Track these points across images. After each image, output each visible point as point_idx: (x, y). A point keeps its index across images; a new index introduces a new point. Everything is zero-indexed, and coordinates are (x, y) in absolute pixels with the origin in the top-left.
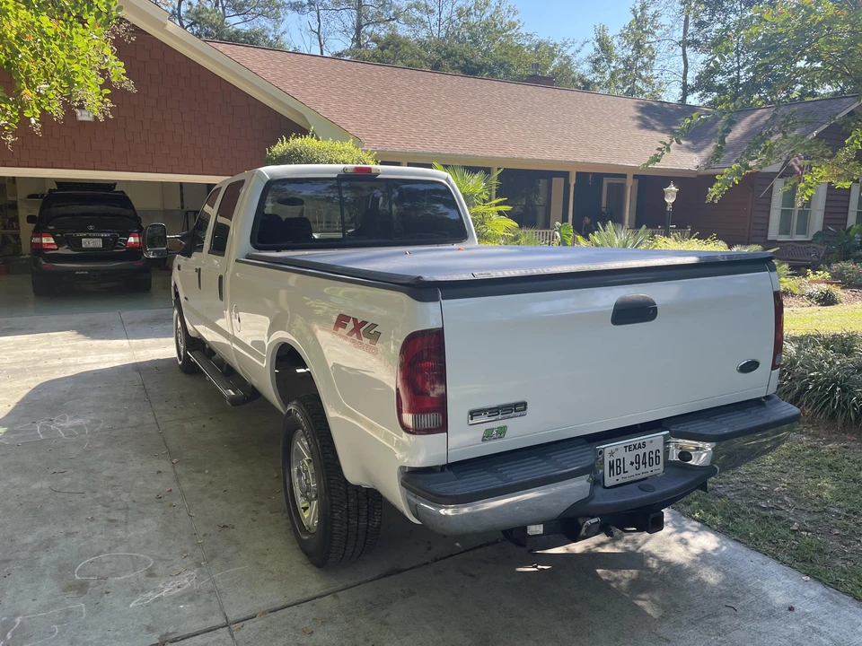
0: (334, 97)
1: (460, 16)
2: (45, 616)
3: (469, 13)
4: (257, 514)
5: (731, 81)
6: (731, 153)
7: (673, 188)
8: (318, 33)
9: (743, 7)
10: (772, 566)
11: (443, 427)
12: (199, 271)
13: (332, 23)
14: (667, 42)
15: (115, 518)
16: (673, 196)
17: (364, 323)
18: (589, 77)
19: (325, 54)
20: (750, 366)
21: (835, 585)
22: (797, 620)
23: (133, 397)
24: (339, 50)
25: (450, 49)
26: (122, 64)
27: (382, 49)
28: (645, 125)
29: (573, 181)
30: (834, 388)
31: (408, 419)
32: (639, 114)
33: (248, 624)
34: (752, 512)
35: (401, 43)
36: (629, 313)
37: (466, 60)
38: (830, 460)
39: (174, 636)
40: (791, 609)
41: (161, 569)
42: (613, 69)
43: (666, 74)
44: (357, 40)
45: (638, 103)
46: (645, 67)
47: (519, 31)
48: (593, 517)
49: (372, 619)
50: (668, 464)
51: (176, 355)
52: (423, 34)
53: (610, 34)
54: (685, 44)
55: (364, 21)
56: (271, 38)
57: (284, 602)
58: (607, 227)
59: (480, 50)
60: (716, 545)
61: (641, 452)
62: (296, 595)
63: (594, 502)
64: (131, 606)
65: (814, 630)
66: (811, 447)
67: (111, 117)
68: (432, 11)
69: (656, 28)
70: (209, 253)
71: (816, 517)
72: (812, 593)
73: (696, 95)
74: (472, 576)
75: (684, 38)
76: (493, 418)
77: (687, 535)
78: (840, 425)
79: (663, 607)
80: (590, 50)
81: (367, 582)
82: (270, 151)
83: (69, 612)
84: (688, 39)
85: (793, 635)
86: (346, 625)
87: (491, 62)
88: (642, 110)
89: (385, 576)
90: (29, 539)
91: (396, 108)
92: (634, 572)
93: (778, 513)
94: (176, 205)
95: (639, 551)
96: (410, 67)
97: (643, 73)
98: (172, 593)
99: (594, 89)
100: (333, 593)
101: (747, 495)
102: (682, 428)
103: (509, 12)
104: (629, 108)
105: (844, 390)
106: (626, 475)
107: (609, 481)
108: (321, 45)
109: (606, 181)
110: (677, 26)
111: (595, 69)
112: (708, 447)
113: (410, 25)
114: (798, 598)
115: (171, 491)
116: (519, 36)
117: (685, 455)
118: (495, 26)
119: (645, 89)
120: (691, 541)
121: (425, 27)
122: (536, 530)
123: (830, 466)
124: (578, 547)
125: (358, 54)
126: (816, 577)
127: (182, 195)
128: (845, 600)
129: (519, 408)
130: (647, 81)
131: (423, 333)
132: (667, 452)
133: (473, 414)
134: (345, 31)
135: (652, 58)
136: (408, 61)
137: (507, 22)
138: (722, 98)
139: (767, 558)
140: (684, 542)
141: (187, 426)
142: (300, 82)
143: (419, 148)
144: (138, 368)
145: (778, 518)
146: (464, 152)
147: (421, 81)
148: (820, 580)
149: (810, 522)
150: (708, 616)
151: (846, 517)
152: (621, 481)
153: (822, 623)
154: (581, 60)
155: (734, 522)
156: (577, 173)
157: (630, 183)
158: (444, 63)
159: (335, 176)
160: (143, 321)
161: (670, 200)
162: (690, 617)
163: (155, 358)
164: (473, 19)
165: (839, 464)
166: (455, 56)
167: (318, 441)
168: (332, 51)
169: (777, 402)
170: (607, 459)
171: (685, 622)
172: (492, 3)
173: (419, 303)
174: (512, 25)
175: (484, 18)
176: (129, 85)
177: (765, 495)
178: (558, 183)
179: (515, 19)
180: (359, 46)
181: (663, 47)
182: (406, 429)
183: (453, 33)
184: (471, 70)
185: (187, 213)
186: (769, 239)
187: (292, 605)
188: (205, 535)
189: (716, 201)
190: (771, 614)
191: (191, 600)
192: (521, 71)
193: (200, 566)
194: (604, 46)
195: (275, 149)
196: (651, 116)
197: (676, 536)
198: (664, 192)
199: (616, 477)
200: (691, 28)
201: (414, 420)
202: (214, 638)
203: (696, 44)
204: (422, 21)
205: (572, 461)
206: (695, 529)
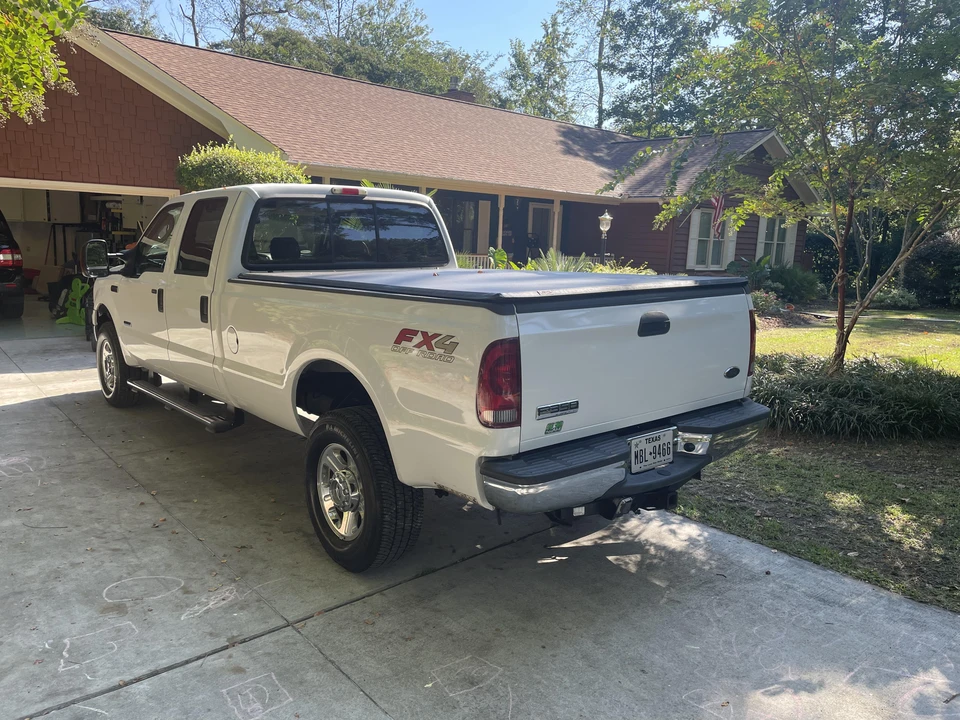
0: (241, 101)
1: (361, 14)
2: (94, 636)
3: (371, 12)
4: (270, 534)
5: (646, 108)
6: (653, 182)
7: (607, 217)
8: (192, 20)
9: (657, 34)
10: (746, 544)
11: (517, 422)
12: (160, 293)
13: (211, 10)
14: (582, 63)
15: (118, 547)
16: (607, 224)
17: (436, 335)
18: (504, 95)
19: (202, 45)
20: (733, 373)
21: (797, 554)
22: (774, 581)
23: (65, 433)
24: (217, 40)
25: (353, 52)
26: (64, 63)
27: (276, 45)
28: (569, 151)
29: (502, 205)
30: (774, 400)
31: (488, 416)
32: (562, 139)
33: (310, 623)
34: (722, 505)
35: (299, 40)
36: (653, 327)
37: (371, 65)
38: (776, 461)
39: (241, 638)
40: (768, 573)
41: (194, 586)
42: (529, 88)
43: (583, 97)
44: (240, 30)
45: (560, 126)
46: (557, 85)
47: (427, 37)
48: (627, 497)
49: (424, 608)
50: (676, 454)
51: (99, 387)
52: (320, 32)
53: (526, 50)
54: (600, 67)
55: (249, 11)
56: (138, 22)
57: (335, 603)
58: (549, 253)
59: (384, 54)
60: (699, 532)
61: (656, 444)
62: (345, 596)
63: (627, 485)
64: (182, 618)
65: (789, 587)
66: (759, 451)
67: (43, 120)
68: (329, 7)
69: (568, 46)
70: (177, 272)
71: (773, 505)
72: (782, 561)
73: (612, 120)
74: (501, 569)
75: (600, 61)
76: (554, 414)
77: (674, 527)
78: (779, 433)
79: (668, 579)
80: (506, 64)
81: (405, 581)
82: (183, 160)
83: (119, 630)
84: (603, 61)
85: (773, 591)
86: (403, 615)
87: (399, 70)
88: (564, 134)
89: (423, 575)
90: (30, 572)
91: (313, 117)
92: (639, 556)
93: (743, 504)
94: (42, 216)
95: (636, 540)
96: (309, 68)
97: (555, 93)
98: (219, 605)
99: (510, 108)
100: (380, 592)
101: (715, 492)
102: (686, 424)
103: (416, 15)
104: (549, 131)
105: (782, 402)
106: (646, 463)
107: (635, 468)
108: (196, 35)
109: (532, 206)
110: (592, 47)
111: (511, 85)
112: (706, 438)
113: (304, 19)
114: (771, 565)
115: (165, 520)
116: (426, 43)
117: (689, 446)
118: (401, 30)
119: (557, 109)
120: (678, 531)
121: (322, 23)
122: (579, 511)
123: (776, 466)
124: (586, 541)
125: (241, 49)
126: (783, 550)
127: (48, 204)
128: (806, 564)
129: (573, 407)
130: (561, 102)
131: (502, 342)
132: (675, 444)
133: (540, 411)
134: (226, 19)
135: (563, 77)
136: (305, 61)
137: (414, 26)
138: (637, 124)
139: (741, 539)
140: (673, 532)
141: (148, 459)
142: (201, 81)
143: (344, 163)
144: (53, 403)
145: (743, 508)
146: (392, 170)
147: (336, 89)
148: (785, 552)
149: (769, 510)
150: (705, 583)
151: (797, 504)
152: (643, 468)
153: (794, 581)
154: (496, 74)
155: (708, 513)
156: (506, 196)
157: (557, 209)
158: (348, 66)
159: (324, 196)
160: (31, 353)
161: (605, 228)
162: (691, 584)
163: (70, 392)
164: (376, 20)
165: (782, 464)
166: (360, 59)
167: (365, 450)
168: (211, 41)
169: (751, 403)
170: (633, 450)
171: (688, 589)
172: (397, 4)
173: (498, 316)
174: (420, 31)
175: (388, 20)
176: (69, 86)
177: (730, 491)
178: (485, 207)
179: (422, 24)
180: (243, 38)
181: (580, 67)
182: (486, 425)
183: (354, 33)
184: (377, 77)
185: (54, 225)
186: (687, 268)
187: (346, 604)
188: (225, 556)
189: (662, 229)
190: (753, 578)
191: (242, 608)
192: (431, 82)
193: (235, 581)
194: (520, 61)
195: (191, 158)
196: (574, 142)
197: (665, 527)
198: (599, 220)
199: (640, 465)
200: (607, 51)
201: (495, 416)
202: (283, 635)
203: (612, 68)
204: (317, 16)
205: (613, 449)
206: (677, 522)
